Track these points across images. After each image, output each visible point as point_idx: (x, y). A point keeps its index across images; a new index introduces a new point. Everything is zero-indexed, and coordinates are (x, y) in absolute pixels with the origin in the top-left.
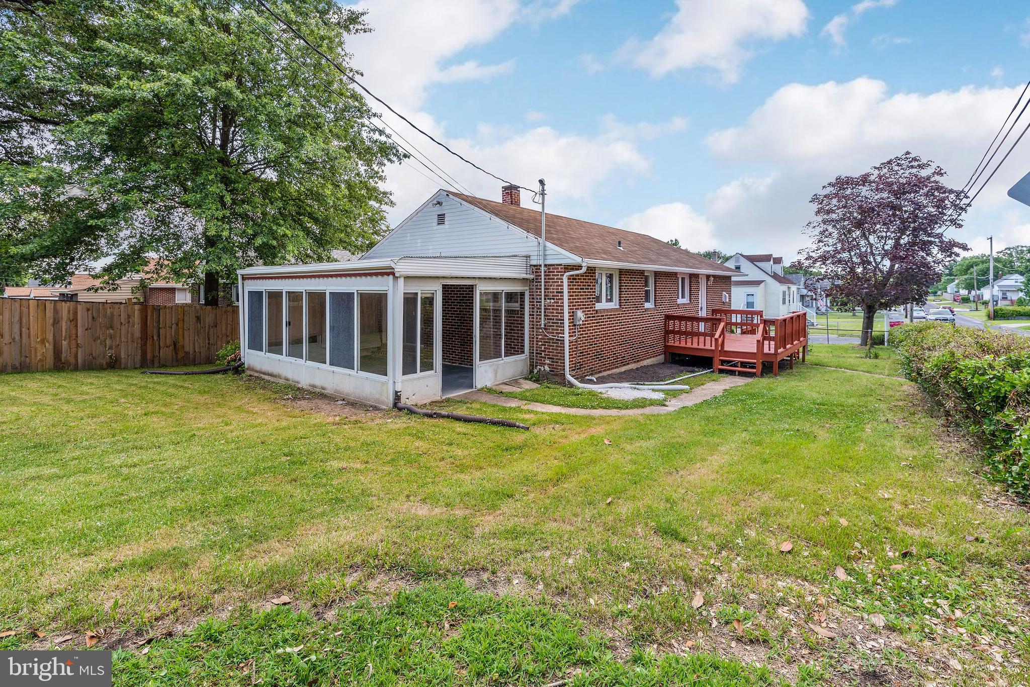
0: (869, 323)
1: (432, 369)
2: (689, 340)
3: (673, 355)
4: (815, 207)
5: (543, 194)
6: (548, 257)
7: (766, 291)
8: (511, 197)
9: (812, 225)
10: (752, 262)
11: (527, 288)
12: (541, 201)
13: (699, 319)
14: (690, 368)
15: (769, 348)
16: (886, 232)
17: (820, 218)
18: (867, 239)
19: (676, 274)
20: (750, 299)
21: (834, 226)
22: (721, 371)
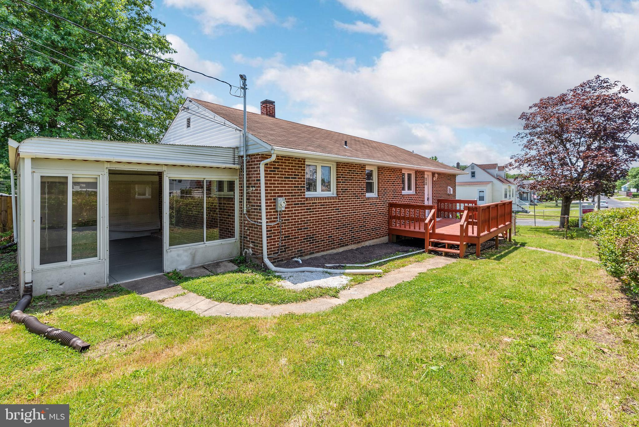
0: (566, 211)
1: (96, 256)
2: (412, 225)
3: (398, 237)
4: (524, 122)
5: (244, 88)
6: (250, 147)
7: (493, 189)
8: (267, 109)
9: (521, 136)
10: (484, 170)
11: (237, 177)
12: (242, 95)
13: (425, 208)
14: (405, 248)
15: (472, 231)
16: (580, 139)
17: (528, 131)
18: (565, 146)
19: (400, 170)
20: (482, 194)
21: (539, 138)
22: (430, 252)
